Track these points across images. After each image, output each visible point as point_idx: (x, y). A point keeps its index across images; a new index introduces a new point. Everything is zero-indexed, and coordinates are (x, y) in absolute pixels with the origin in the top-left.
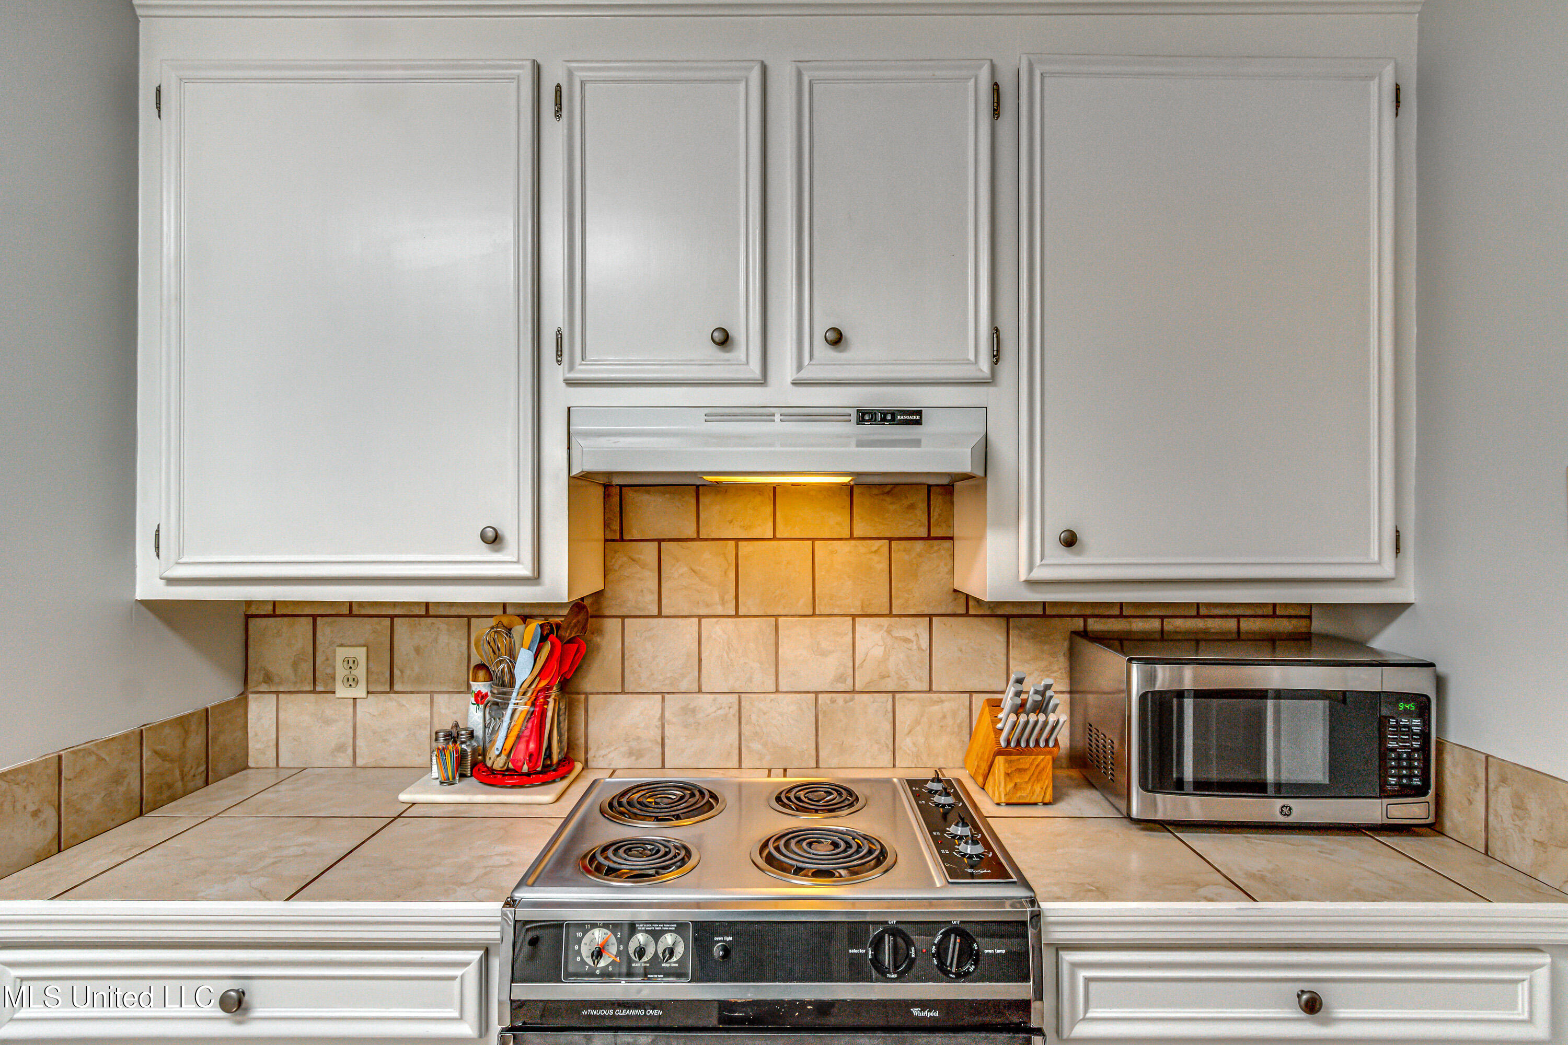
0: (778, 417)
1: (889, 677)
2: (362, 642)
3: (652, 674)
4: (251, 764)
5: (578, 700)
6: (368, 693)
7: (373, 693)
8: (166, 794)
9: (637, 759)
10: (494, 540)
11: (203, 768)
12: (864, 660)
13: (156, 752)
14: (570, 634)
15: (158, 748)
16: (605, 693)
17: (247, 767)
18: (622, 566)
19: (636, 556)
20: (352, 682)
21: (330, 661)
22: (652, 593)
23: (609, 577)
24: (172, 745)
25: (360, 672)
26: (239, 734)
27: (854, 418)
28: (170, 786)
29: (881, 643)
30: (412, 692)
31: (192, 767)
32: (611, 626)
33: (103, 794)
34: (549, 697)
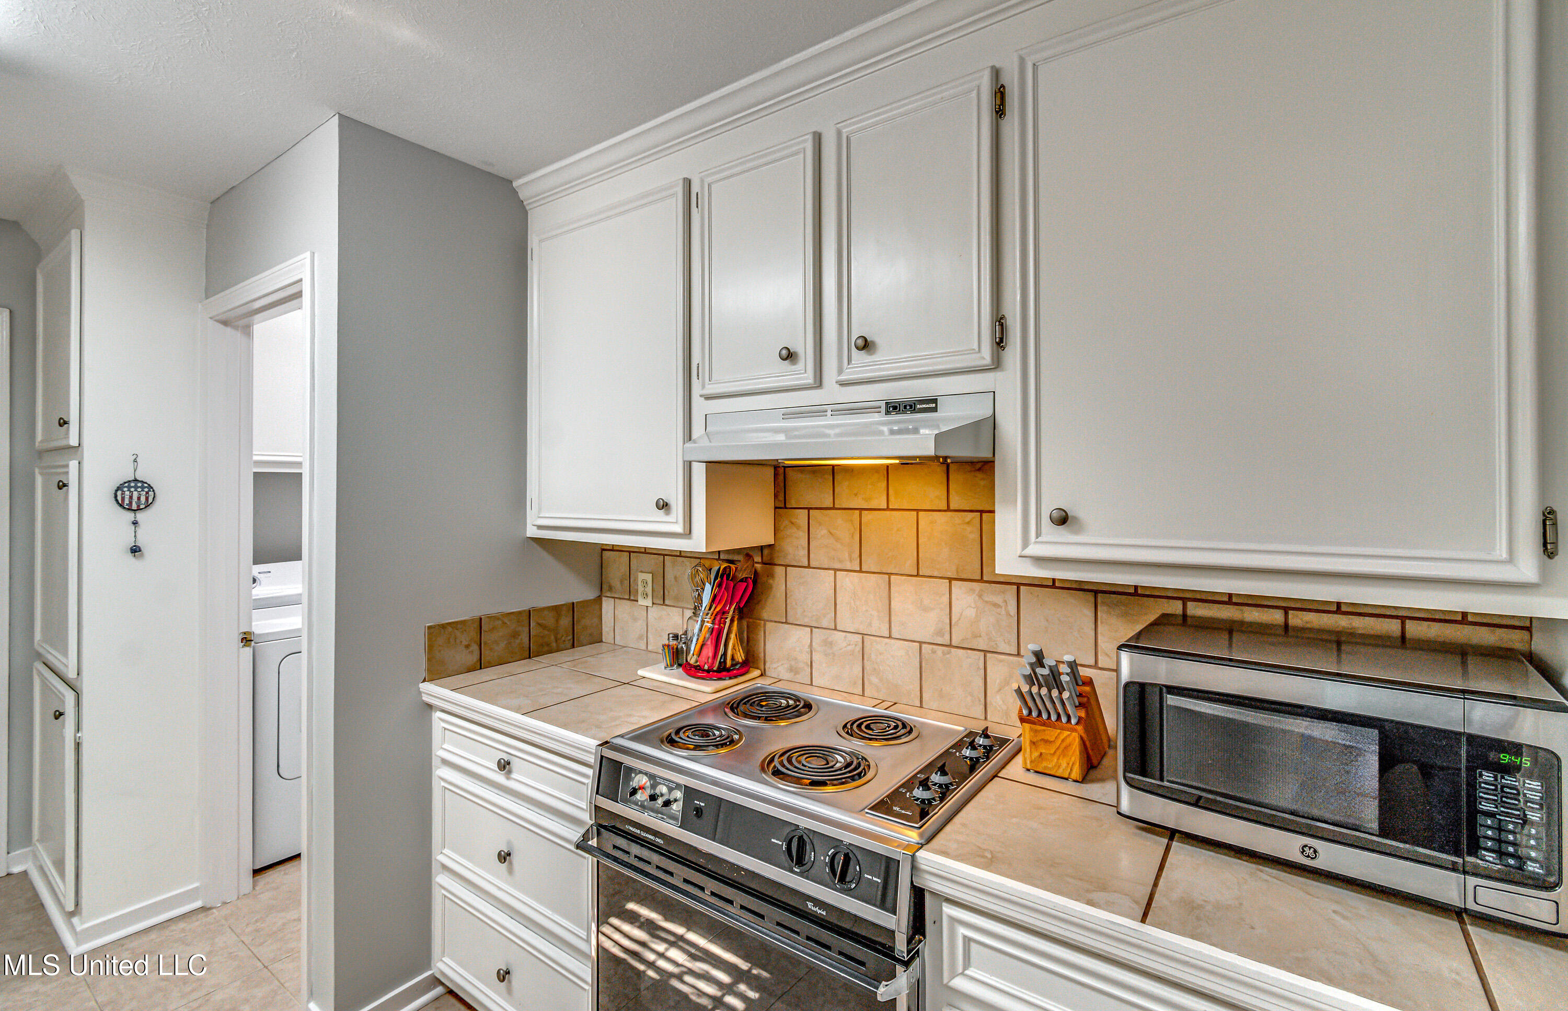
0: (829, 413)
1: (980, 636)
2: (650, 571)
3: (804, 611)
4: (604, 640)
5: (759, 625)
6: (653, 603)
7: (655, 604)
8: (546, 649)
9: (795, 675)
10: (663, 506)
11: (570, 637)
12: (959, 619)
13: (539, 624)
14: (742, 575)
15: (540, 622)
16: (776, 622)
17: (601, 641)
18: (785, 527)
19: (794, 520)
20: (646, 595)
21: (636, 580)
22: (803, 548)
23: (779, 535)
24: (550, 620)
25: (649, 589)
26: (596, 620)
27: (883, 409)
28: (548, 645)
29: (973, 605)
30: (674, 606)
31: (563, 636)
32: (779, 571)
33: (505, 642)
34: (726, 618)
